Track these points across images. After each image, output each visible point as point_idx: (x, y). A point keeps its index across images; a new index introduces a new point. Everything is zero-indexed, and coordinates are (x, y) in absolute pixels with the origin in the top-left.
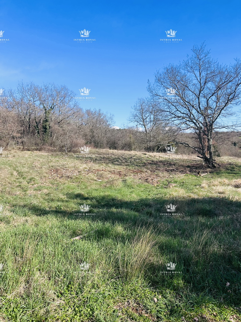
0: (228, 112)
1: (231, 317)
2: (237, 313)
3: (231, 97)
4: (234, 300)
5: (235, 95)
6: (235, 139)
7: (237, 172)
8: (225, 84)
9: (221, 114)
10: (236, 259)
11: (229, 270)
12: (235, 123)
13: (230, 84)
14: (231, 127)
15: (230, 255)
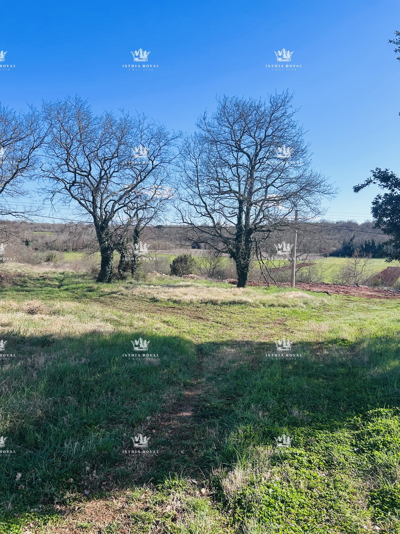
0: (16, 188)
1: (26, 527)
2: (35, 518)
3: (21, 165)
4: (29, 499)
5: (29, 163)
6: (27, 235)
7: (30, 288)
8: (12, 141)
9: (5, 190)
10: (31, 431)
11: (20, 453)
12: (28, 209)
13: (19, 143)
14: (22, 214)
15: (22, 427)
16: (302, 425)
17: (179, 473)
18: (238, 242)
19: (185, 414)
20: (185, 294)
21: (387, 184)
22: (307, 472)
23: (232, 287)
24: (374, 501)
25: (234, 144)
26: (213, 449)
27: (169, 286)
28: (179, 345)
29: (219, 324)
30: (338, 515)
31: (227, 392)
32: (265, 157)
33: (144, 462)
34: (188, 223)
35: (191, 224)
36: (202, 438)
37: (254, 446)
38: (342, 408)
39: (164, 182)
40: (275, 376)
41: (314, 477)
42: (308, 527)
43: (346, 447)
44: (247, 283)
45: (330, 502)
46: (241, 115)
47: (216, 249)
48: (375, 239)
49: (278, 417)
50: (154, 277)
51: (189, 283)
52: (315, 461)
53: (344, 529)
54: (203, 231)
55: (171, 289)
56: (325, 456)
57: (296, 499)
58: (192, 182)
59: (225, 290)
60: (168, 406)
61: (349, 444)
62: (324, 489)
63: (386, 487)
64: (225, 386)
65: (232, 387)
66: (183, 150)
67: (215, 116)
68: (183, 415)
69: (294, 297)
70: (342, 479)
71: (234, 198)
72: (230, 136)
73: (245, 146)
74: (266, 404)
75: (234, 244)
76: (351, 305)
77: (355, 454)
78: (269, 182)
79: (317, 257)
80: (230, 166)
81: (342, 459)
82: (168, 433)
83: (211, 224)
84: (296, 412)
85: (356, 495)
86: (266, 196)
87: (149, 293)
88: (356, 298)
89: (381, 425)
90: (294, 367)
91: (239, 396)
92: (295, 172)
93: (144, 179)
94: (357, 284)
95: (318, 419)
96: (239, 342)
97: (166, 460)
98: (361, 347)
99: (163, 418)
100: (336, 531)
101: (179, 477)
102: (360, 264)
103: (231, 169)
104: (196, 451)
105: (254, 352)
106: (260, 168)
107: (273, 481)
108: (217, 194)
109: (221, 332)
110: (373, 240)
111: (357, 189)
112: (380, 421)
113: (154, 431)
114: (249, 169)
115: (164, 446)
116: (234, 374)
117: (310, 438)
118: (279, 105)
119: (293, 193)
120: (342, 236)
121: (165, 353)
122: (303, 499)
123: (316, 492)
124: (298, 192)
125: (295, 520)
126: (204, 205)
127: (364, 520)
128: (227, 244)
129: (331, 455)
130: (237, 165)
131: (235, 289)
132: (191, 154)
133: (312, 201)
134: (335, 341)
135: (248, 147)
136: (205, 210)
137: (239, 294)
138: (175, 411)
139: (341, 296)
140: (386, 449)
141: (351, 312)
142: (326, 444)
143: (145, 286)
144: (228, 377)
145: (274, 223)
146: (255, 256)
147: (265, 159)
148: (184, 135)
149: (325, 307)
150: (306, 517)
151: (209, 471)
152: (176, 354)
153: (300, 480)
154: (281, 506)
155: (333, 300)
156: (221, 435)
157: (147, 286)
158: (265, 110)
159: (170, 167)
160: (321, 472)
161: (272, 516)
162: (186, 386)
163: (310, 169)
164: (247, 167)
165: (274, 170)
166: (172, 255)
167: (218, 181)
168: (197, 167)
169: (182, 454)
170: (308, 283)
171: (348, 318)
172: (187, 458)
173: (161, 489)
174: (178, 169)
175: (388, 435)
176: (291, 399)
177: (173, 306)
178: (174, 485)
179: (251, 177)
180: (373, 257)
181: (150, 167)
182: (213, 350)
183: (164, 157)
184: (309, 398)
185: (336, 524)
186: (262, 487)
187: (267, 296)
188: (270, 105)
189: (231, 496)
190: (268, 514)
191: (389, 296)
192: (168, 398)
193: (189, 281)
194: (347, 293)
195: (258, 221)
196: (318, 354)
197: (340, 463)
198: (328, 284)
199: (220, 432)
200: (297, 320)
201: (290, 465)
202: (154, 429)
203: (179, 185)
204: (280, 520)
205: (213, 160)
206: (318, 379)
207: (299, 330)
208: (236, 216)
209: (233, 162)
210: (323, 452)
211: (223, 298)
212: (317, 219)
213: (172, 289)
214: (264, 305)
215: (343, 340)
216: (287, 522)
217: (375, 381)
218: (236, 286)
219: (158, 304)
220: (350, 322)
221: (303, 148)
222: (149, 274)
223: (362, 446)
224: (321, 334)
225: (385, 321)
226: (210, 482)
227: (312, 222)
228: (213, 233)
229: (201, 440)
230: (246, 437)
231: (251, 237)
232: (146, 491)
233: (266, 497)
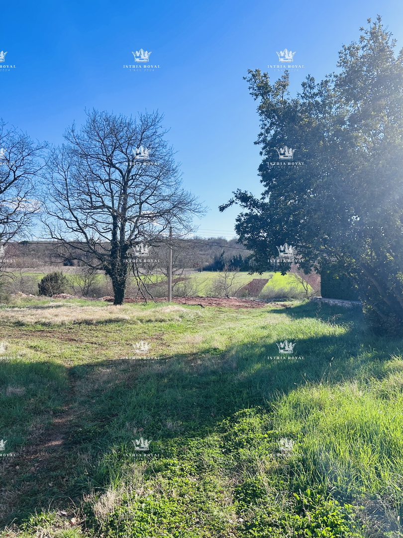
16: (176, 435)
17: (46, 508)
18: (114, 258)
19: (54, 443)
20: (56, 316)
21: (247, 204)
22: (180, 480)
23: (108, 305)
24: (238, 496)
25: (105, 159)
26: (85, 475)
27: (37, 308)
28: (47, 371)
29: (94, 345)
30: (207, 515)
31: (102, 413)
32: (137, 174)
33: (5, 503)
34: (58, 239)
35: (61, 239)
36: (74, 466)
37: (128, 464)
38: (212, 414)
39: (28, 194)
40: (151, 391)
41: (185, 483)
42: (179, 533)
43: (215, 450)
44: (124, 300)
45: (199, 505)
46: (112, 131)
47: (90, 266)
48: (242, 254)
49: (152, 431)
50: (19, 299)
51: (60, 303)
52: (187, 468)
53: (212, 528)
54: (76, 248)
55: (39, 311)
56: (196, 462)
57: (168, 508)
58: (61, 195)
59: (100, 308)
60: (34, 437)
61: (218, 446)
62: (194, 494)
63: (249, 480)
64: (99, 408)
65: (107, 408)
66: (49, 162)
67: (84, 129)
68: (52, 445)
69: (171, 311)
70: (211, 480)
71: (107, 213)
72: (101, 150)
73: (117, 162)
74: (141, 420)
75: (109, 260)
76: (222, 316)
77: (223, 455)
78: (143, 198)
79: (192, 272)
80: (102, 180)
81: (212, 462)
82: (34, 466)
83: (84, 240)
84: (169, 424)
85: (223, 493)
86: (140, 213)
87: (12, 317)
88: (227, 309)
89: (245, 424)
90: (170, 380)
91: (113, 416)
92: (167, 190)
93: (4, 190)
94: (227, 296)
95: (191, 428)
96: (115, 361)
97: (31, 496)
98: (231, 354)
99: (28, 452)
100: (205, 531)
101: (47, 512)
102: (230, 278)
103: (103, 183)
104: (67, 481)
105: (131, 370)
106: (133, 184)
107: (147, 495)
108: (89, 209)
109: (96, 353)
110: (240, 255)
111: (222, 209)
112: (245, 421)
113: (18, 467)
114: (122, 184)
115: (29, 481)
116: (109, 394)
117: (183, 446)
118: (150, 124)
119: (167, 210)
120: (214, 252)
121: (31, 381)
122: (174, 507)
123: (187, 498)
124: (171, 209)
125: (167, 529)
126: (76, 220)
127: (230, 515)
128: (102, 261)
129: (201, 460)
130: (110, 180)
131: (112, 306)
132: (59, 166)
133: (185, 218)
134: (207, 351)
135: (120, 163)
136: (76, 225)
137: (116, 311)
138: (43, 442)
139: (214, 308)
140: (249, 446)
141: (222, 322)
142: (197, 450)
143: (8, 309)
144: (103, 398)
145: (149, 239)
146: (132, 273)
147: (138, 176)
148: (50, 145)
149: (199, 319)
150: (177, 524)
151: (80, 499)
152: (45, 380)
153: (173, 489)
154: (154, 518)
155: (206, 312)
156: (94, 458)
157: (10, 309)
158: (136, 128)
159: (35, 179)
160: (192, 478)
161: (145, 530)
162: (56, 413)
163: (181, 188)
164: (120, 183)
165: (147, 187)
166: (40, 274)
167: (89, 195)
168: (66, 180)
169: (50, 487)
170: (184, 297)
171: (219, 328)
172: (55, 489)
173: (26, 529)
174: (45, 181)
175: (251, 432)
176: (165, 412)
177: (42, 329)
178: (41, 521)
179: (124, 193)
180: (241, 271)
181: (11, 178)
182: (87, 373)
183: (28, 167)
184: (183, 408)
185: (205, 524)
186: (135, 504)
187: (145, 312)
188: (141, 123)
189: (103, 520)
190: (141, 529)
191: (254, 306)
192: (34, 429)
193: (60, 301)
194: (219, 304)
195: (133, 237)
196: (193, 364)
197: (210, 465)
198: (202, 297)
199: (93, 456)
200: (173, 334)
201: (163, 477)
202: (18, 465)
203: (46, 199)
204: (153, 533)
205: (84, 173)
206: (191, 389)
207: (175, 344)
208: (111, 232)
209: (105, 176)
210: (195, 458)
211: (98, 317)
212: (191, 236)
213: (41, 311)
214: (141, 321)
215: (215, 349)
216: (159, 533)
217: (242, 384)
218: (113, 303)
219: (24, 328)
220: (221, 331)
221: (174, 167)
222: (13, 295)
223: (229, 446)
224: (195, 345)
225: (251, 328)
226: (81, 510)
227: (186, 238)
228: (86, 249)
229: (72, 468)
230: (120, 456)
231: (127, 252)
232: (8, 533)
233: (139, 513)
